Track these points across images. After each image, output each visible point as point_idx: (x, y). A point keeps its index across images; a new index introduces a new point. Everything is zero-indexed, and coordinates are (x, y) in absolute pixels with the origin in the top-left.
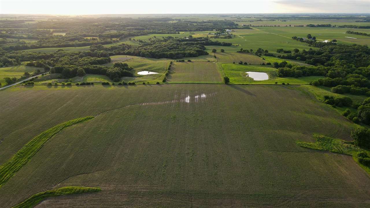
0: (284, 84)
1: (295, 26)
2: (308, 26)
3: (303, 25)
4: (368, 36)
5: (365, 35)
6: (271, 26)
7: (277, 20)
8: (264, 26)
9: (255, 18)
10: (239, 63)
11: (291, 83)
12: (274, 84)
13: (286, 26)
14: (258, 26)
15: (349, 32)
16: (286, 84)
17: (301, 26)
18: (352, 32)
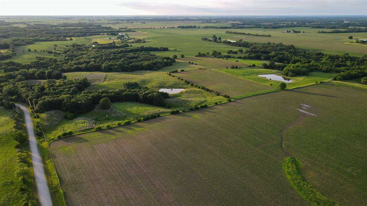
1: (168, 28)
2: (179, 27)
3: (174, 26)
4: (247, 35)
5: (244, 34)
6: (147, 28)
7: (135, 22)
8: (141, 28)
9: (105, 20)
10: (232, 67)
11: (325, 81)
12: (314, 83)
13: (161, 28)
14: (135, 29)
15: (228, 32)
16: (322, 82)
17: (173, 28)
18: (231, 32)
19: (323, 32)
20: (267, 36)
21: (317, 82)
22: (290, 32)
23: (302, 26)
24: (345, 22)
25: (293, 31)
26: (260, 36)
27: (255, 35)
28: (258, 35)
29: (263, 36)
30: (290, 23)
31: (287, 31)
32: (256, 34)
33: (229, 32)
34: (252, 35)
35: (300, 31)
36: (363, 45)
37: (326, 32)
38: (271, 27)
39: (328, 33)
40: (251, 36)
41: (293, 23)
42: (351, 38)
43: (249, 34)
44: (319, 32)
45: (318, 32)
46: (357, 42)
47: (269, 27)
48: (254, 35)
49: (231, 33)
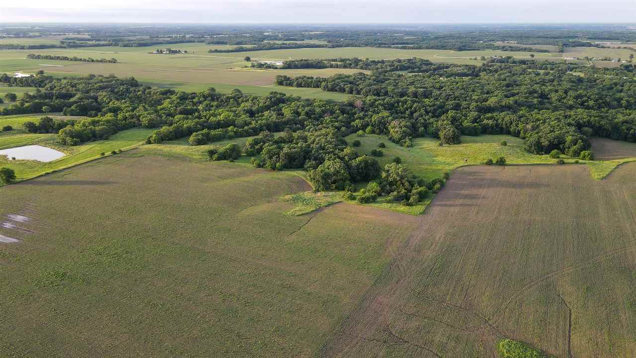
0: (114, 153)
4: (72, 60)
5: (66, 59)
11: (125, 148)
12: (98, 156)
15: (32, 57)
16: (117, 151)
18: (38, 56)
19: (216, 51)
20: (110, 62)
21: (103, 154)
22: (161, 52)
23: (194, 42)
24: (265, 34)
25: (167, 51)
26: (98, 61)
27: (88, 61)
28: (93, 61)
29: (101, 61)
30: (180, 37)
31: (158, 51)
32: (89, 58)
33: (34, 55)
34: (81, 60)
35: (179, 51)
36: (259, 71)
37: (221, 51)
38: (135, 45)
39: (225, 52)
40: (80, 62)
41: (185, 36)
42: (248, 59)
43: (76, 59)
44: (211, 51)
45: (208, 50)
46: (253, 66)
47: (133, 44)
48: (85, 60)
49: (39, 58)
